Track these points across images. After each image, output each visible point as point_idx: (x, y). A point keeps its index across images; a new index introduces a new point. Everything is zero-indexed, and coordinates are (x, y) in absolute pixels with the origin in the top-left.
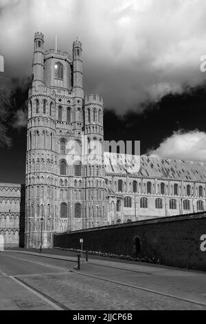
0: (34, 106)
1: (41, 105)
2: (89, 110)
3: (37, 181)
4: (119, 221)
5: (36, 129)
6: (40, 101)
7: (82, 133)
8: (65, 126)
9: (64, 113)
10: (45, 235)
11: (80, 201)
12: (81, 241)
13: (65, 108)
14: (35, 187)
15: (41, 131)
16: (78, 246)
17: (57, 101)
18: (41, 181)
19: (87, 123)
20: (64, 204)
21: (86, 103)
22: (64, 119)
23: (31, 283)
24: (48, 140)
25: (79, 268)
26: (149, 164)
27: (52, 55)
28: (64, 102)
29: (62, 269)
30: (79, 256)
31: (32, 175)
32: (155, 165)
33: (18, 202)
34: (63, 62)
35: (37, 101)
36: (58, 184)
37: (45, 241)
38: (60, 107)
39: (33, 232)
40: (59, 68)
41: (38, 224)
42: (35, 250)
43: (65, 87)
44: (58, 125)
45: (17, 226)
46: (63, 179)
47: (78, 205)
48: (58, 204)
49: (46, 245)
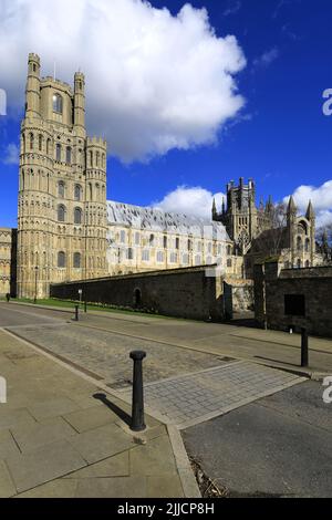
0: (28, 140)
1: (36, 140)
2: (91, 152)
3: (30, 226)
4: (120, 272)
5: (30, 167)
6: (35, 135)
7: (83, 177)
8: (64, 168)
9: (64, 153)
10: (40, 285)
11: (80, 251)
12: (80, 291)
13: (64, 147)
14: (29, 233)
15: (35, 170)
16: (77, 297)
17: (55, 138)
18: (36, 226)
19: (89, 167)
20: (62, 252)
21: (88, 144)
22: (63, 159)
23: (24, 334)
24: (44, 181)
25: (77, 319)
26: (152, 217)
27: (50, 83)
28: (63, 140)
29: (59, 320)
30: (77, 307)
31: (24, 219)
32: (158, 218)
33: (9, 248)
34: (62, 94)
35: (32, 135)
36: (55, 231)
37: (41, 291)
38: (59, 146)
39: (26, 282)
40: (57, 101)
41: (32, 273)
42: (29, 301)
43: (65, 123)
44: (56, 166)
45: (8, 275)
46: (62, 226)
47: (77, 255)
48: (55, 252)
49: (41, 295)
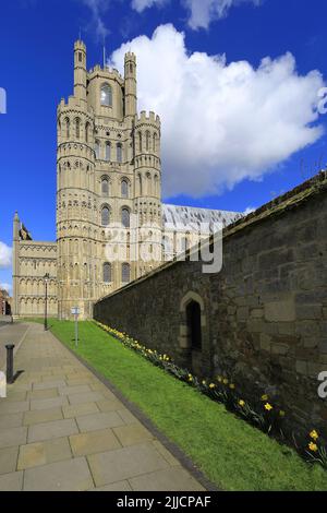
0: (64, 127)
1: (73, 126)
2: (140, 133)
3: (68, 232)
5: (66, 160)
6: (71, 119)
7: (131, 168)
10: (81, 304)
15: (73, 162)
18: (75, 232)
19: (137, 153)
20: (107, 264)
21: (136, 123)
31: (62, 225)
35: (68, 119)
36: (98, 237)
37: (82, 311)
41: (72, 289)
47: (126, 265)
48: (99, 263)
